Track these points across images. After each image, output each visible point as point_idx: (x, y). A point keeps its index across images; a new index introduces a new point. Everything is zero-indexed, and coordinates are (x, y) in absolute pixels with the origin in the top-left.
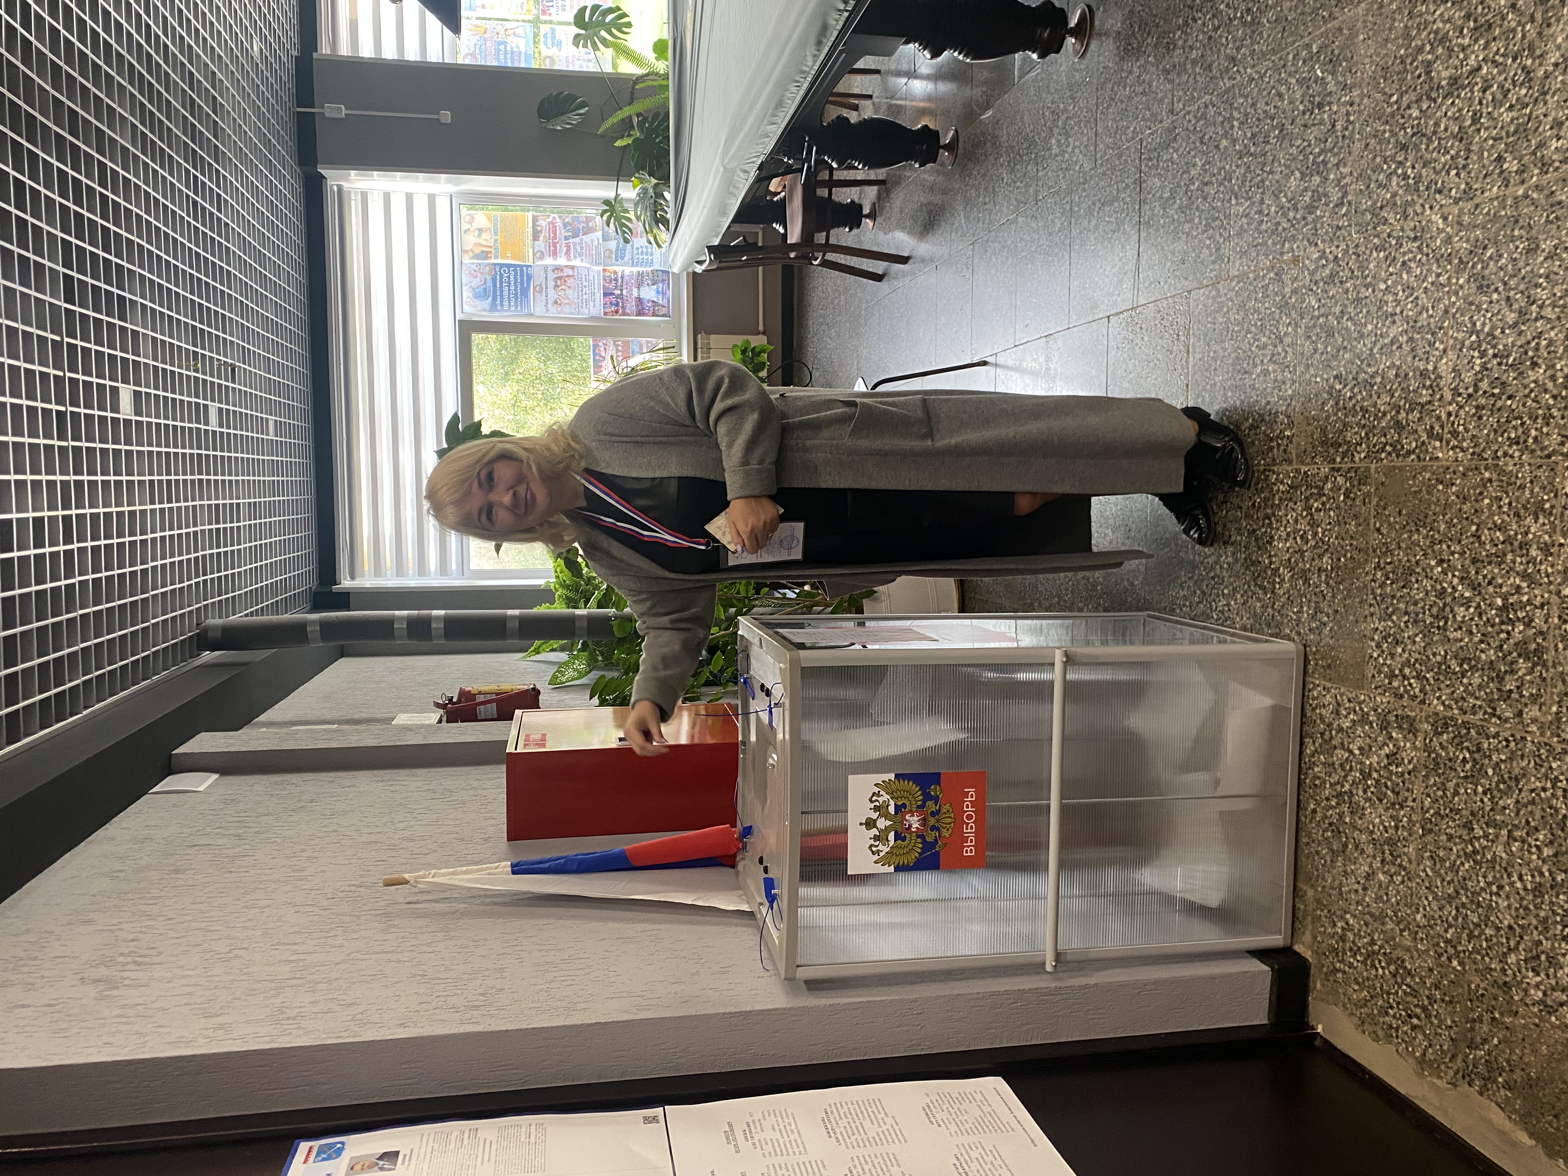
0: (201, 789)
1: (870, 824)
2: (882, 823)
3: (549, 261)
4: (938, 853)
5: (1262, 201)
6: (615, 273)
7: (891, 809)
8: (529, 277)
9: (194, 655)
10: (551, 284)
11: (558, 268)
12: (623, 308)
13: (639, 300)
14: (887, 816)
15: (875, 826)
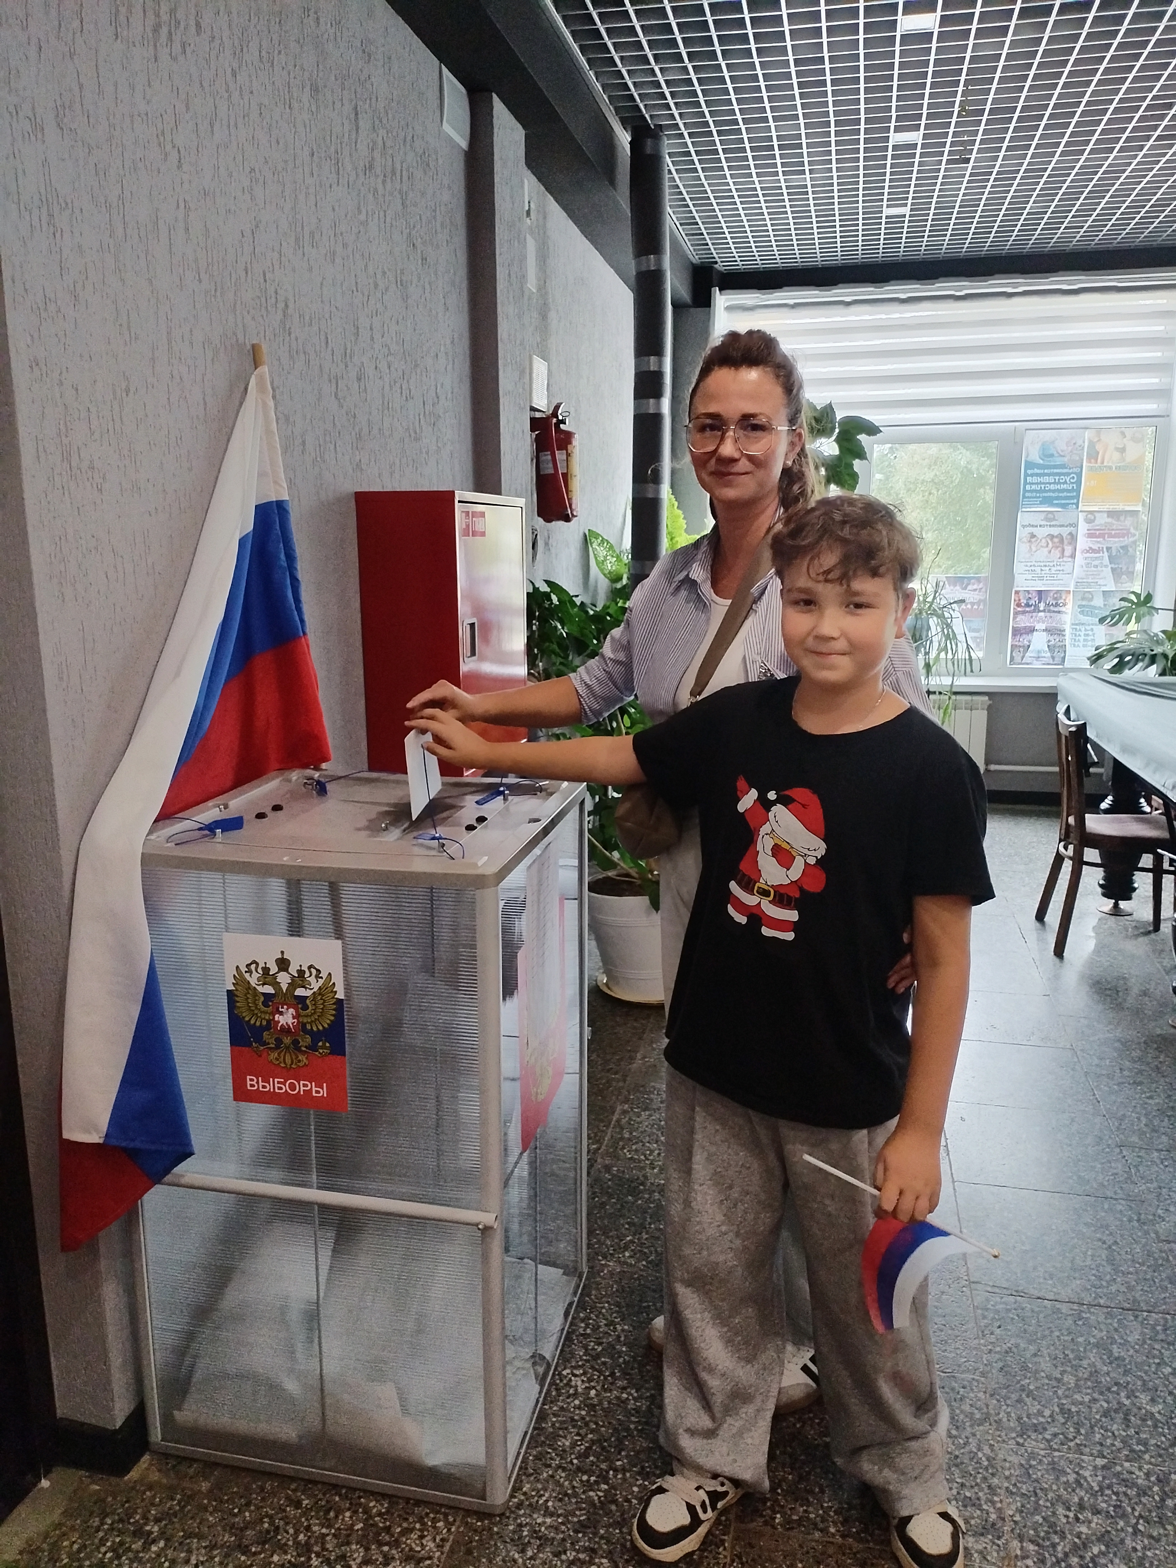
0: (446, 127)
1: (283, 964)
2: (284, 979)
3: (1083, 528)
4: (250, 1045)
5: (1097, 1512)
6: (1064, 605)
7: (300, 992)
8: (1064, 506)
9: (624, 122)
10: (1055, 531)
11: (1073, 538)
12: (1024, 612)
13: (1032, 630)
14: (293, 985)
15: (281, 969)
